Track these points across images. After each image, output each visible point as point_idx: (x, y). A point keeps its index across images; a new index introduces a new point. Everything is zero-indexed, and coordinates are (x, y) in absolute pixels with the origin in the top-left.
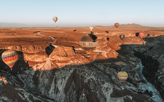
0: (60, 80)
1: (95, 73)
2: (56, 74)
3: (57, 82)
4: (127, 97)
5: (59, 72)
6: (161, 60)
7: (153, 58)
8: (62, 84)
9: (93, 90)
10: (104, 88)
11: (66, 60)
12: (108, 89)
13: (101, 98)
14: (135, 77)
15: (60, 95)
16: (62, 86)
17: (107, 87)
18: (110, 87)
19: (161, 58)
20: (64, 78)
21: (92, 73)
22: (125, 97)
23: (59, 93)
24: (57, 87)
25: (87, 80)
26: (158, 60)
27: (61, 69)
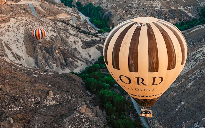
0: (13, 44)
1: (52, 29)
2: (2, 39)
3: (10, 47)
4: (98, 46)
5: (4, 35)
6: (105, 5)
7: (93, 5)
8: (20, 48)
9: (62, 46)
10: (71, 42)
11: (4, 18)
12: (76, 42)
13: (75, 52)
14: (89, 29)
15: (24, 60)
16: (21, 50)
17: (74, 41)
18: (77, 40)
19: (104, 4)
20: (17, 41)
21: (49, 29)
22: (96, 46)
23: (22, 58)
24: (16, 54)
25: (48, 37)
26: (101, 6)
27: (5, 32)
